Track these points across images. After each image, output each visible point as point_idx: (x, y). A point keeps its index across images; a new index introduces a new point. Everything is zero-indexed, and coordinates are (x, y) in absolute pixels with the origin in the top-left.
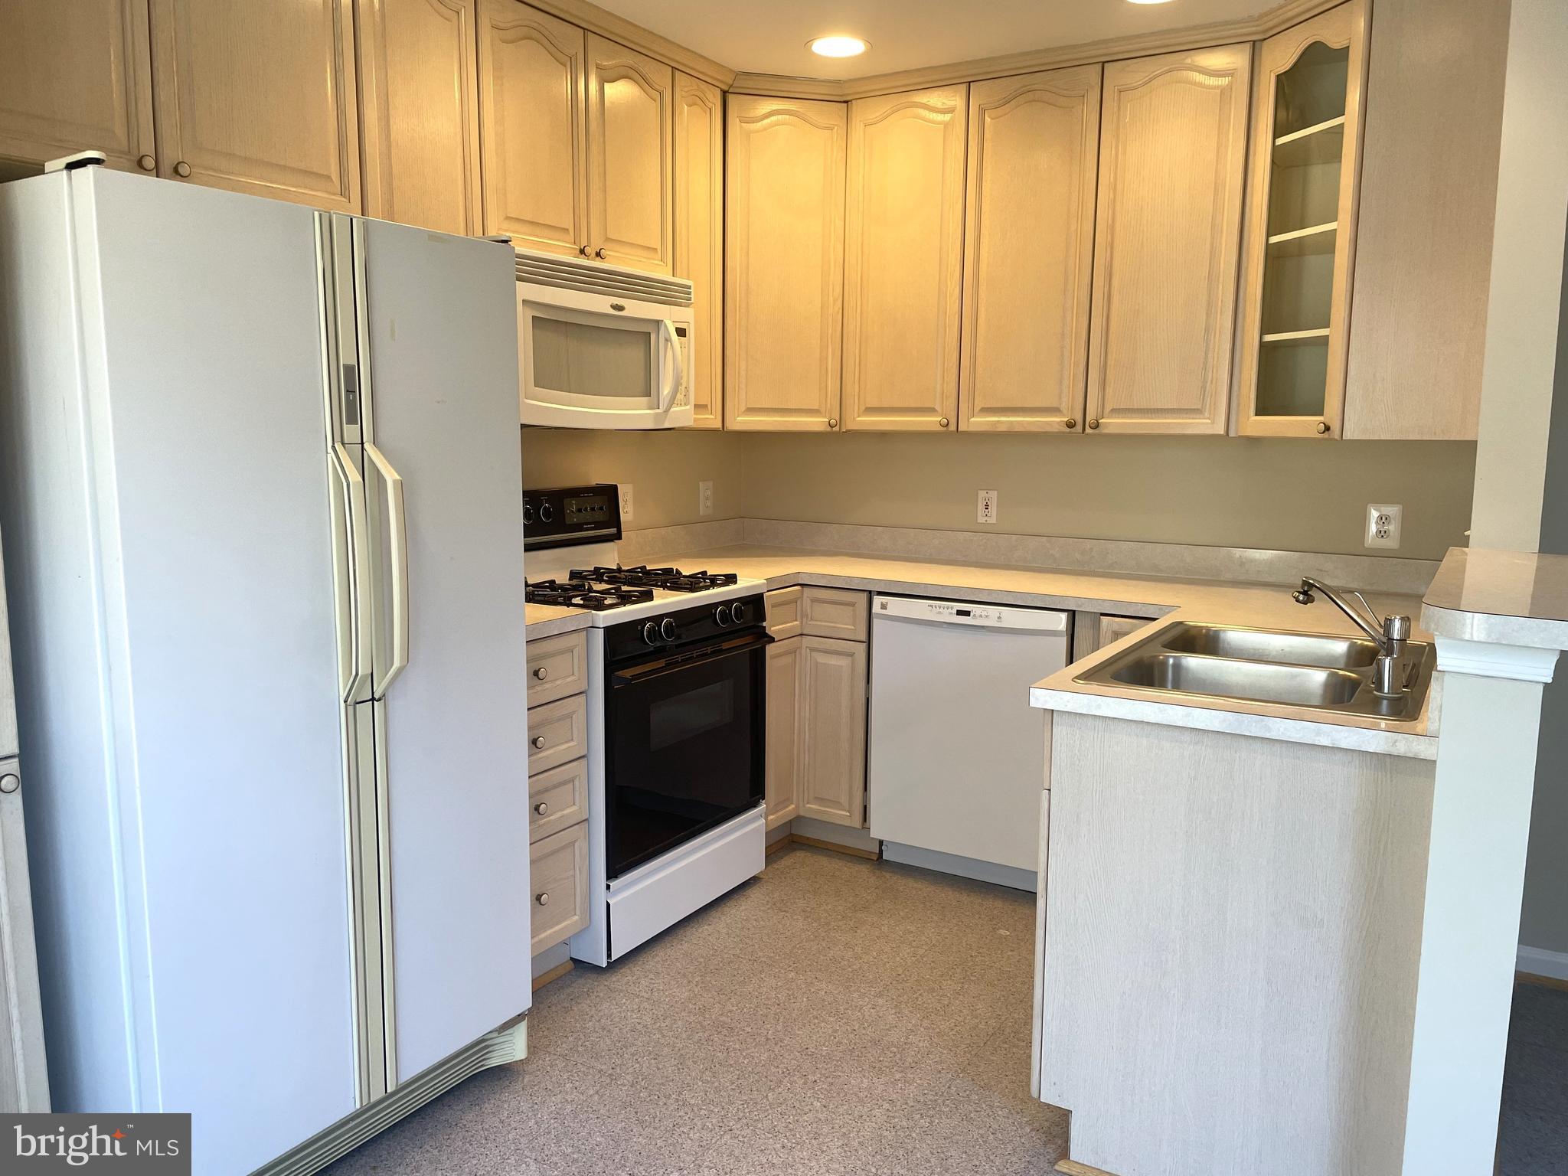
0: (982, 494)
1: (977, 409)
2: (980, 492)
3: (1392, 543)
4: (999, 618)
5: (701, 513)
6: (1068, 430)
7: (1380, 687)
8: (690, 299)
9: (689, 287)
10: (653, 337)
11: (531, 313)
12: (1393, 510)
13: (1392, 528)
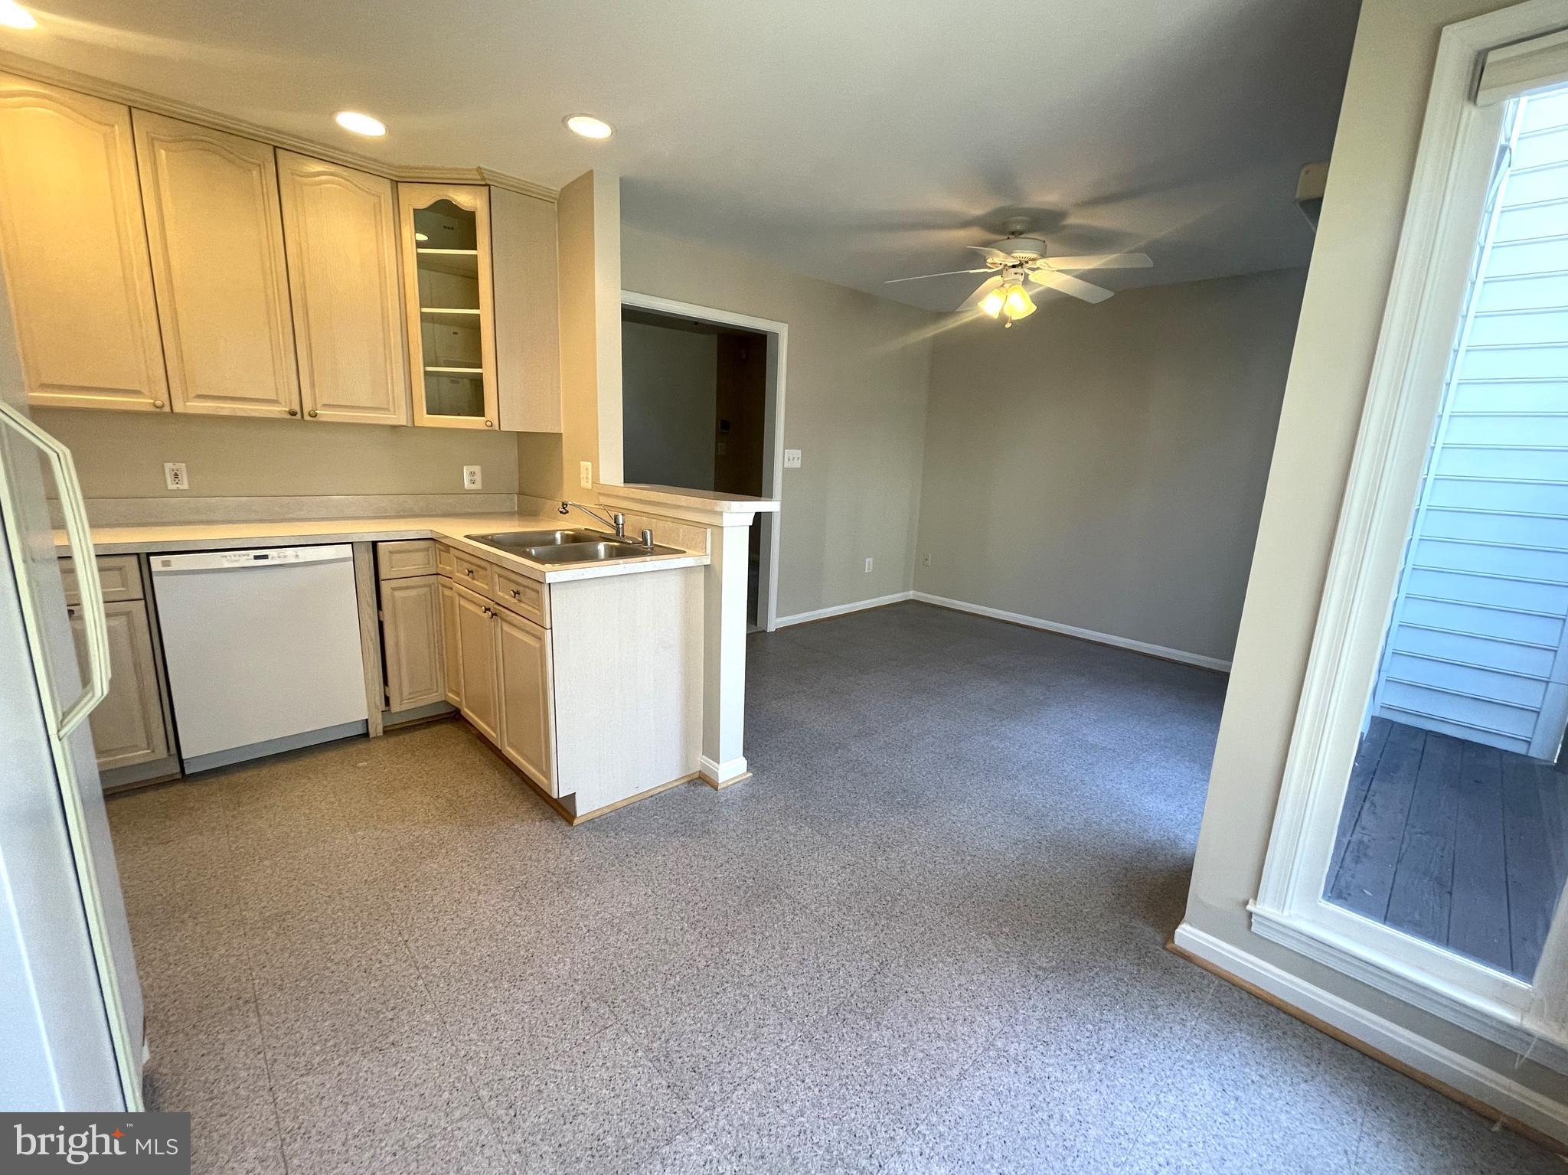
0: (168, 466)
1: (191, 395)
2: (166, 464)
3: (478, 486)
4: (297, 556)
6: (289, 417)
7: (646, 544)
12: (477, 469)
13: (478, 478)
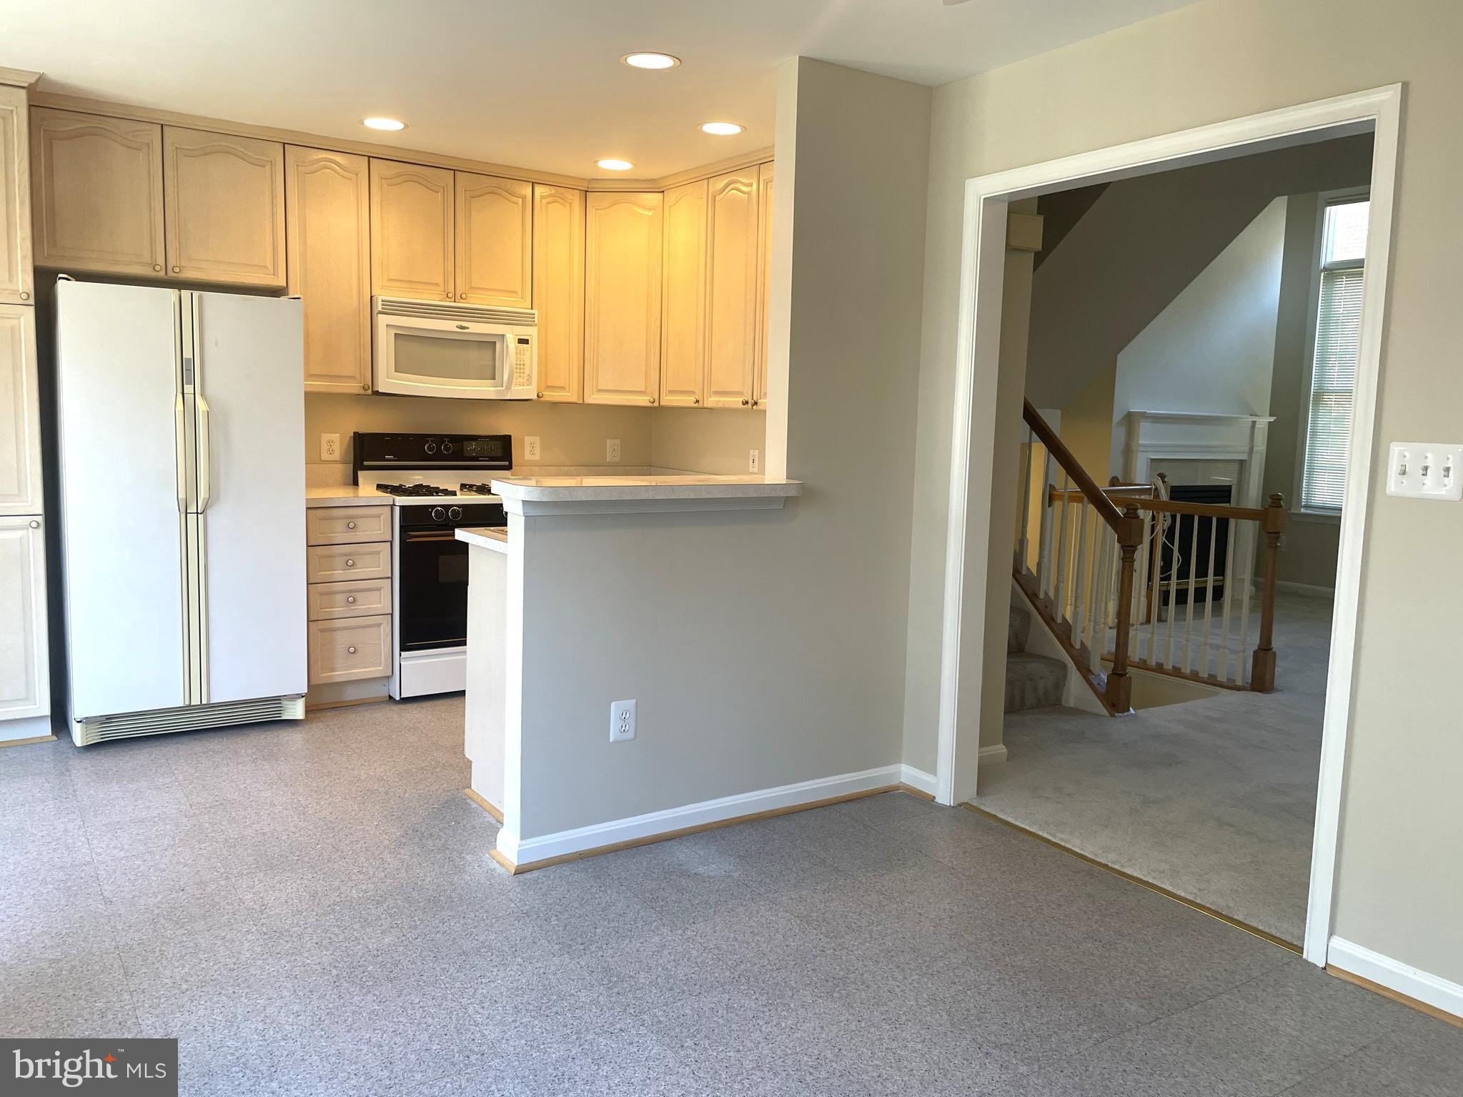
5: (608, 460)
8: (534, 321)
9: (534, 314)
10: (498, 345)
11: (393, 332)
